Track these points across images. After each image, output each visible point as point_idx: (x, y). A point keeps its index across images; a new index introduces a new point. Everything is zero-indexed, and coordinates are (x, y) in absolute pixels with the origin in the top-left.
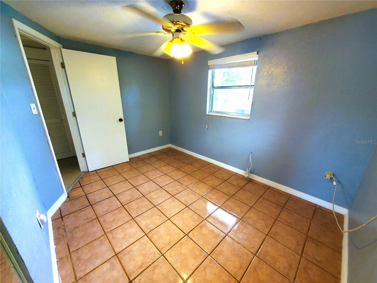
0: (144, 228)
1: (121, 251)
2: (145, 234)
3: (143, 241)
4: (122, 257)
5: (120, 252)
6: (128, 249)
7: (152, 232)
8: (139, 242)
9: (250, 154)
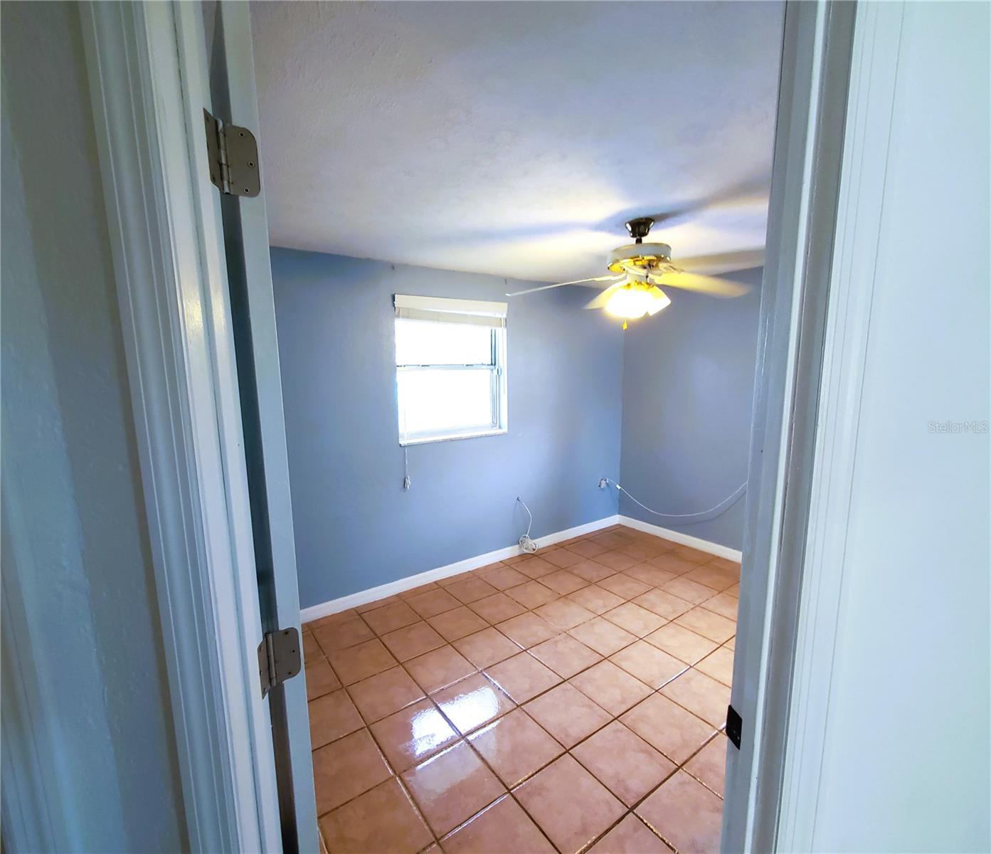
9: (516, 504)
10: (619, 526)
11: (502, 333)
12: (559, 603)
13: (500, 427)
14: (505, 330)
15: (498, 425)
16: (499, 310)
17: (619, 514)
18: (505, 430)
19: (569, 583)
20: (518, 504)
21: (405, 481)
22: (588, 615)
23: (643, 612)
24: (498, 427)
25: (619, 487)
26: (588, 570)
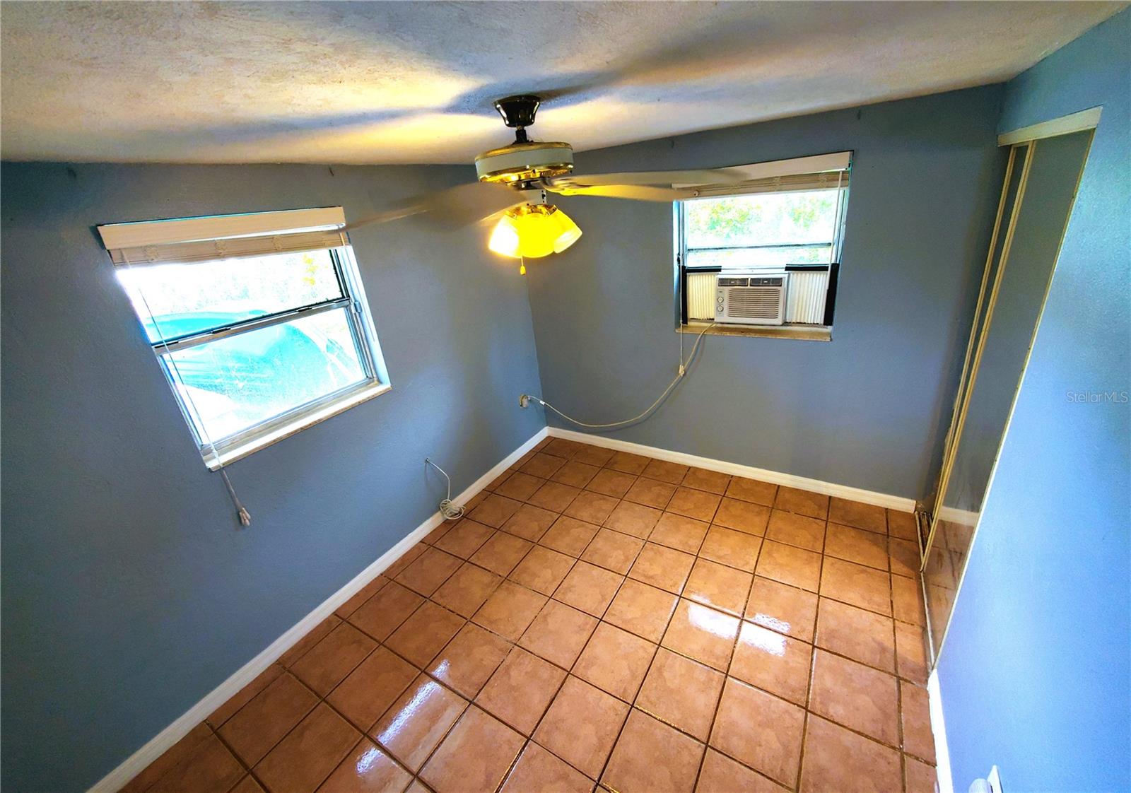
0: (716, 688)
1: (795, 704)
2: (726, 677)
3: (744, 671)
4: (801, 692)
5: (798, 706)
6: (779, 691)
7: (714, 664)
8: (752, 677)
9: (426, 466)
10: (550, 440)
11: (347, 254)
12: (501, 595)
13: (380, 382)
14: (350, 248)
15: (375, 379)
16: (331, 220)
17: (547, 425)
18: (387, 385)
19: (509, 550)
20: (428, 466)
21: (238, 514)
22: (539, 601)
23: (597, 571)
24: (376, 382)
25: (542, 403)
26: (528, 522)
